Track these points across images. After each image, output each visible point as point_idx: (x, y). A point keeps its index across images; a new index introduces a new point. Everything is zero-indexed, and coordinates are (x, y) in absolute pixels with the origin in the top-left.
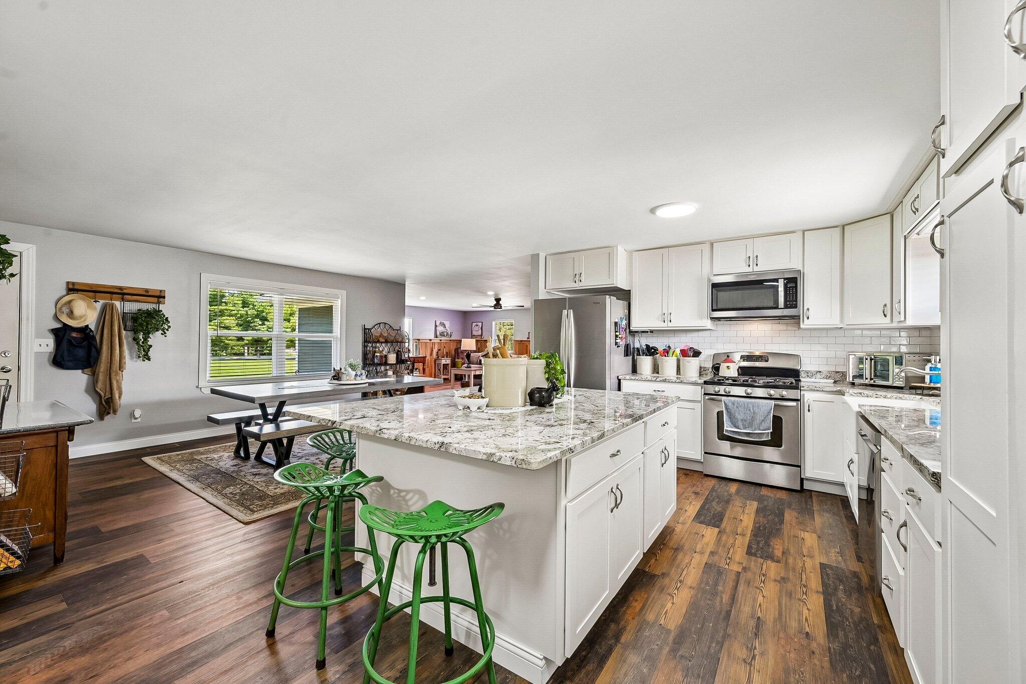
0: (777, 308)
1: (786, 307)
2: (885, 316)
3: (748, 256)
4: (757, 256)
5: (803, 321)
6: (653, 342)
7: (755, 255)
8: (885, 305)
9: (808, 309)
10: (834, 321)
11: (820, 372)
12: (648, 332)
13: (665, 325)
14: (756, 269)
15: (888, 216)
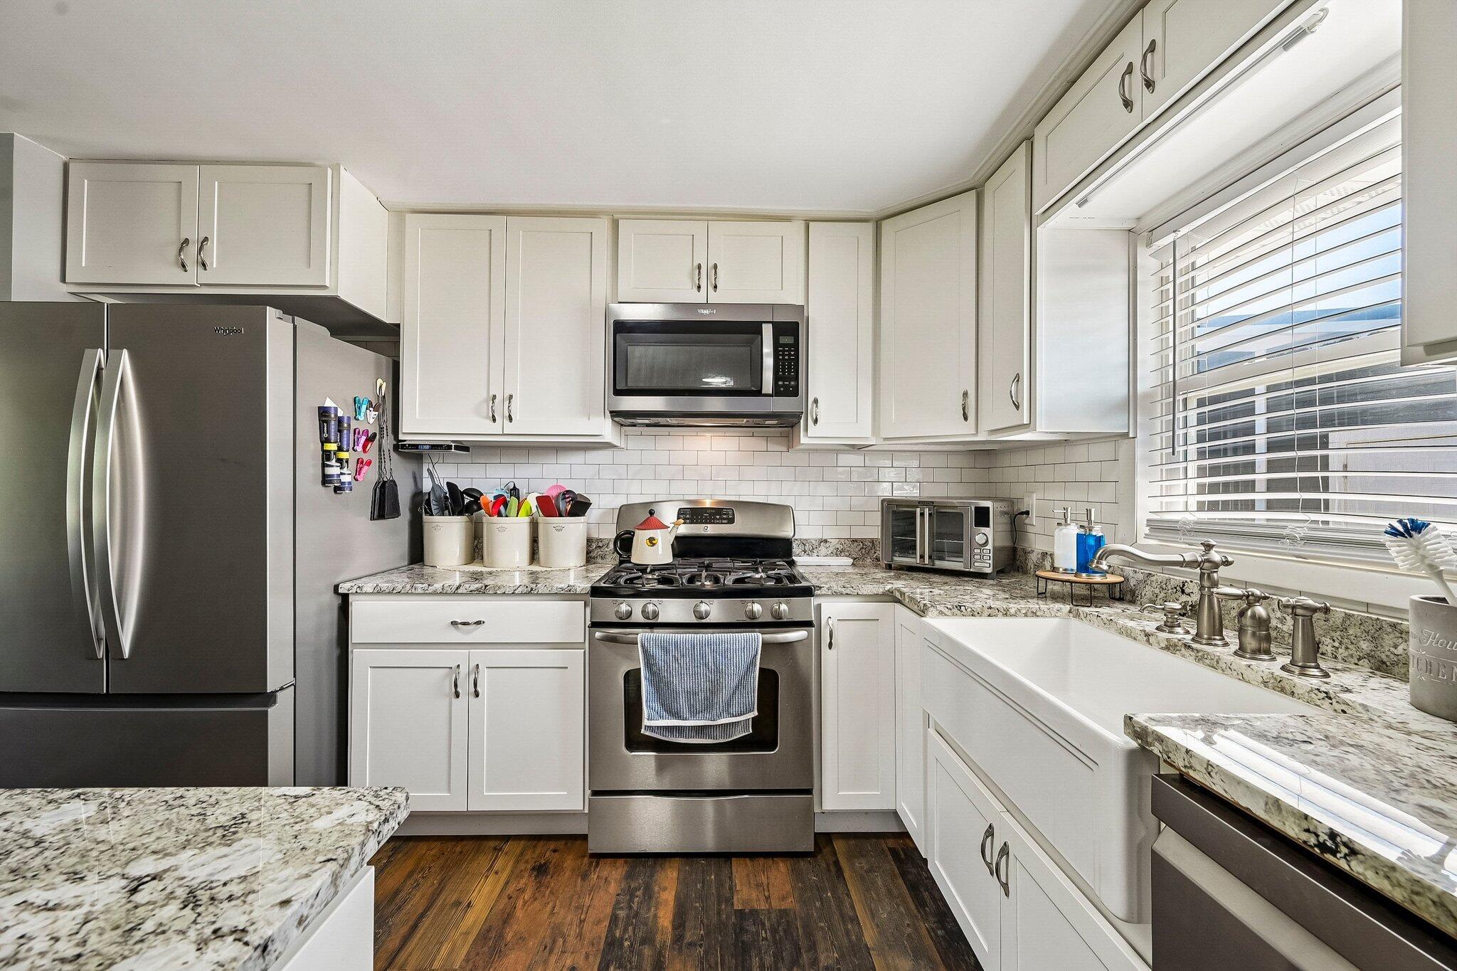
0: (758, 393)
1: (778, 392)
2: (966, 419)
3: (696, 264)
4: (715, 267)
5: (806, 430)
6: (464, 475)
7: (711, 265)
8: (965, 394)
9: (816, 401)
10: (862, 432)
11: (826, 541)
12: (449, 447)
13: (495, 428)
14: (715, 298)
15: (973, 193)
